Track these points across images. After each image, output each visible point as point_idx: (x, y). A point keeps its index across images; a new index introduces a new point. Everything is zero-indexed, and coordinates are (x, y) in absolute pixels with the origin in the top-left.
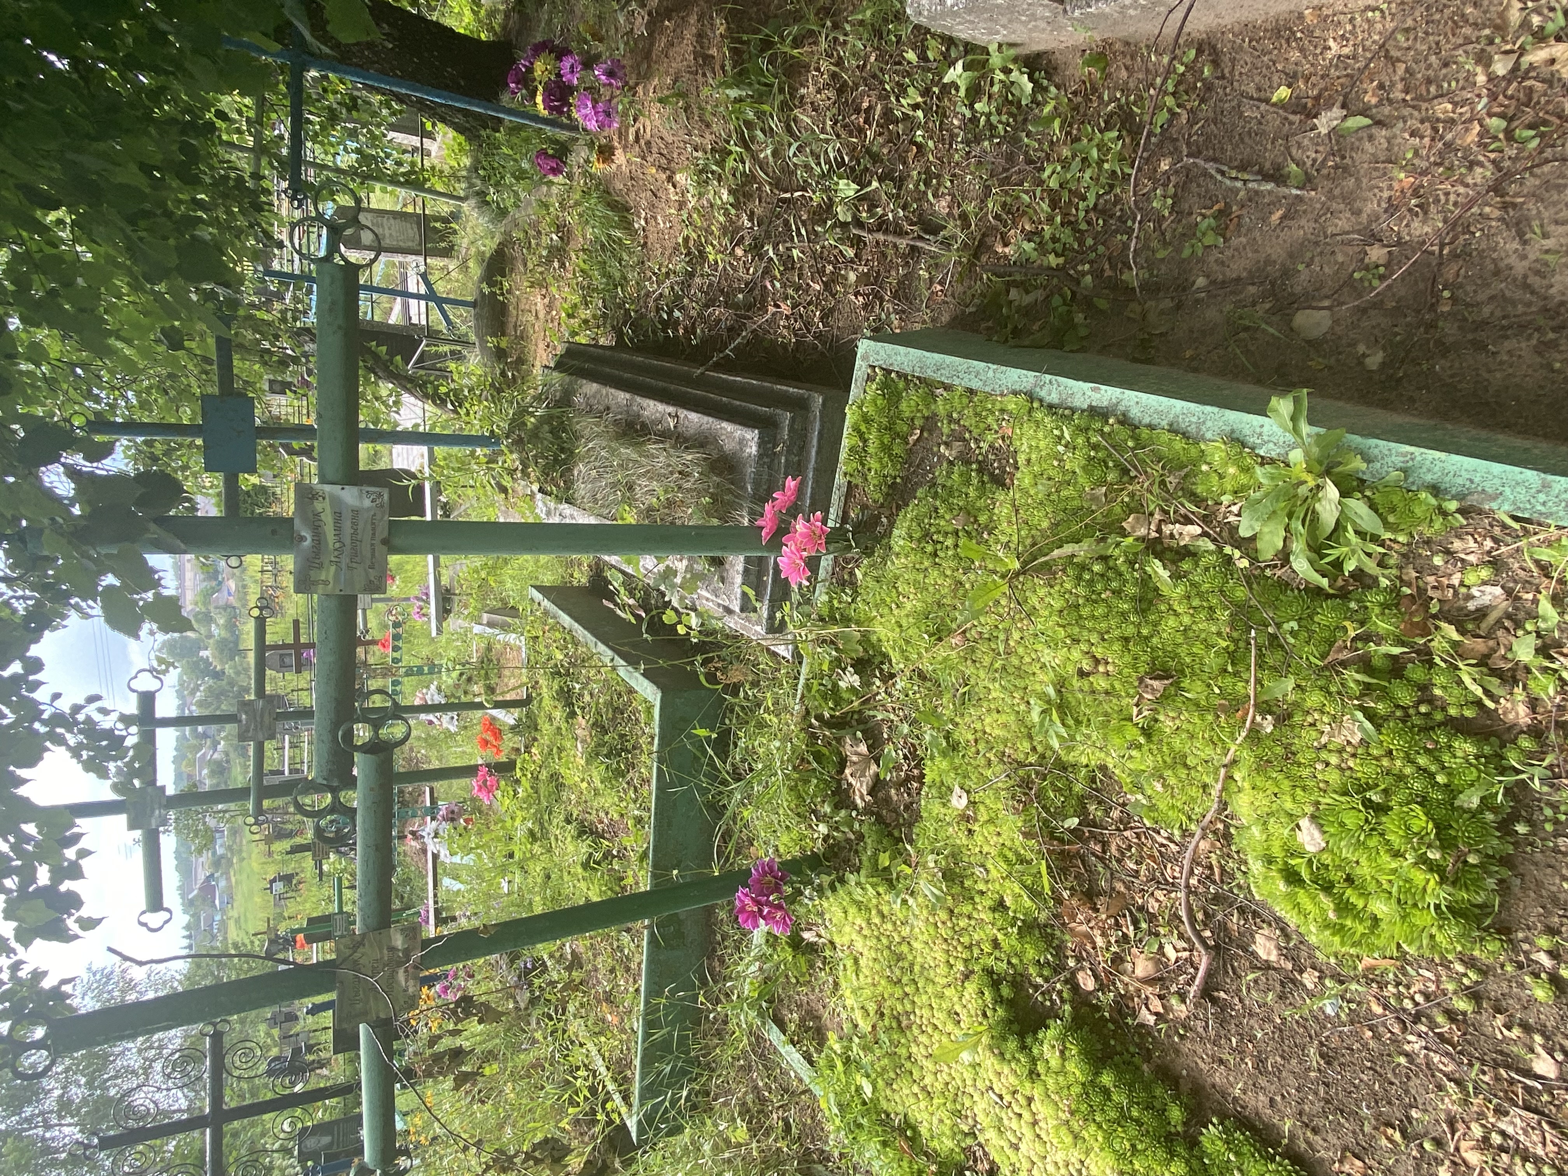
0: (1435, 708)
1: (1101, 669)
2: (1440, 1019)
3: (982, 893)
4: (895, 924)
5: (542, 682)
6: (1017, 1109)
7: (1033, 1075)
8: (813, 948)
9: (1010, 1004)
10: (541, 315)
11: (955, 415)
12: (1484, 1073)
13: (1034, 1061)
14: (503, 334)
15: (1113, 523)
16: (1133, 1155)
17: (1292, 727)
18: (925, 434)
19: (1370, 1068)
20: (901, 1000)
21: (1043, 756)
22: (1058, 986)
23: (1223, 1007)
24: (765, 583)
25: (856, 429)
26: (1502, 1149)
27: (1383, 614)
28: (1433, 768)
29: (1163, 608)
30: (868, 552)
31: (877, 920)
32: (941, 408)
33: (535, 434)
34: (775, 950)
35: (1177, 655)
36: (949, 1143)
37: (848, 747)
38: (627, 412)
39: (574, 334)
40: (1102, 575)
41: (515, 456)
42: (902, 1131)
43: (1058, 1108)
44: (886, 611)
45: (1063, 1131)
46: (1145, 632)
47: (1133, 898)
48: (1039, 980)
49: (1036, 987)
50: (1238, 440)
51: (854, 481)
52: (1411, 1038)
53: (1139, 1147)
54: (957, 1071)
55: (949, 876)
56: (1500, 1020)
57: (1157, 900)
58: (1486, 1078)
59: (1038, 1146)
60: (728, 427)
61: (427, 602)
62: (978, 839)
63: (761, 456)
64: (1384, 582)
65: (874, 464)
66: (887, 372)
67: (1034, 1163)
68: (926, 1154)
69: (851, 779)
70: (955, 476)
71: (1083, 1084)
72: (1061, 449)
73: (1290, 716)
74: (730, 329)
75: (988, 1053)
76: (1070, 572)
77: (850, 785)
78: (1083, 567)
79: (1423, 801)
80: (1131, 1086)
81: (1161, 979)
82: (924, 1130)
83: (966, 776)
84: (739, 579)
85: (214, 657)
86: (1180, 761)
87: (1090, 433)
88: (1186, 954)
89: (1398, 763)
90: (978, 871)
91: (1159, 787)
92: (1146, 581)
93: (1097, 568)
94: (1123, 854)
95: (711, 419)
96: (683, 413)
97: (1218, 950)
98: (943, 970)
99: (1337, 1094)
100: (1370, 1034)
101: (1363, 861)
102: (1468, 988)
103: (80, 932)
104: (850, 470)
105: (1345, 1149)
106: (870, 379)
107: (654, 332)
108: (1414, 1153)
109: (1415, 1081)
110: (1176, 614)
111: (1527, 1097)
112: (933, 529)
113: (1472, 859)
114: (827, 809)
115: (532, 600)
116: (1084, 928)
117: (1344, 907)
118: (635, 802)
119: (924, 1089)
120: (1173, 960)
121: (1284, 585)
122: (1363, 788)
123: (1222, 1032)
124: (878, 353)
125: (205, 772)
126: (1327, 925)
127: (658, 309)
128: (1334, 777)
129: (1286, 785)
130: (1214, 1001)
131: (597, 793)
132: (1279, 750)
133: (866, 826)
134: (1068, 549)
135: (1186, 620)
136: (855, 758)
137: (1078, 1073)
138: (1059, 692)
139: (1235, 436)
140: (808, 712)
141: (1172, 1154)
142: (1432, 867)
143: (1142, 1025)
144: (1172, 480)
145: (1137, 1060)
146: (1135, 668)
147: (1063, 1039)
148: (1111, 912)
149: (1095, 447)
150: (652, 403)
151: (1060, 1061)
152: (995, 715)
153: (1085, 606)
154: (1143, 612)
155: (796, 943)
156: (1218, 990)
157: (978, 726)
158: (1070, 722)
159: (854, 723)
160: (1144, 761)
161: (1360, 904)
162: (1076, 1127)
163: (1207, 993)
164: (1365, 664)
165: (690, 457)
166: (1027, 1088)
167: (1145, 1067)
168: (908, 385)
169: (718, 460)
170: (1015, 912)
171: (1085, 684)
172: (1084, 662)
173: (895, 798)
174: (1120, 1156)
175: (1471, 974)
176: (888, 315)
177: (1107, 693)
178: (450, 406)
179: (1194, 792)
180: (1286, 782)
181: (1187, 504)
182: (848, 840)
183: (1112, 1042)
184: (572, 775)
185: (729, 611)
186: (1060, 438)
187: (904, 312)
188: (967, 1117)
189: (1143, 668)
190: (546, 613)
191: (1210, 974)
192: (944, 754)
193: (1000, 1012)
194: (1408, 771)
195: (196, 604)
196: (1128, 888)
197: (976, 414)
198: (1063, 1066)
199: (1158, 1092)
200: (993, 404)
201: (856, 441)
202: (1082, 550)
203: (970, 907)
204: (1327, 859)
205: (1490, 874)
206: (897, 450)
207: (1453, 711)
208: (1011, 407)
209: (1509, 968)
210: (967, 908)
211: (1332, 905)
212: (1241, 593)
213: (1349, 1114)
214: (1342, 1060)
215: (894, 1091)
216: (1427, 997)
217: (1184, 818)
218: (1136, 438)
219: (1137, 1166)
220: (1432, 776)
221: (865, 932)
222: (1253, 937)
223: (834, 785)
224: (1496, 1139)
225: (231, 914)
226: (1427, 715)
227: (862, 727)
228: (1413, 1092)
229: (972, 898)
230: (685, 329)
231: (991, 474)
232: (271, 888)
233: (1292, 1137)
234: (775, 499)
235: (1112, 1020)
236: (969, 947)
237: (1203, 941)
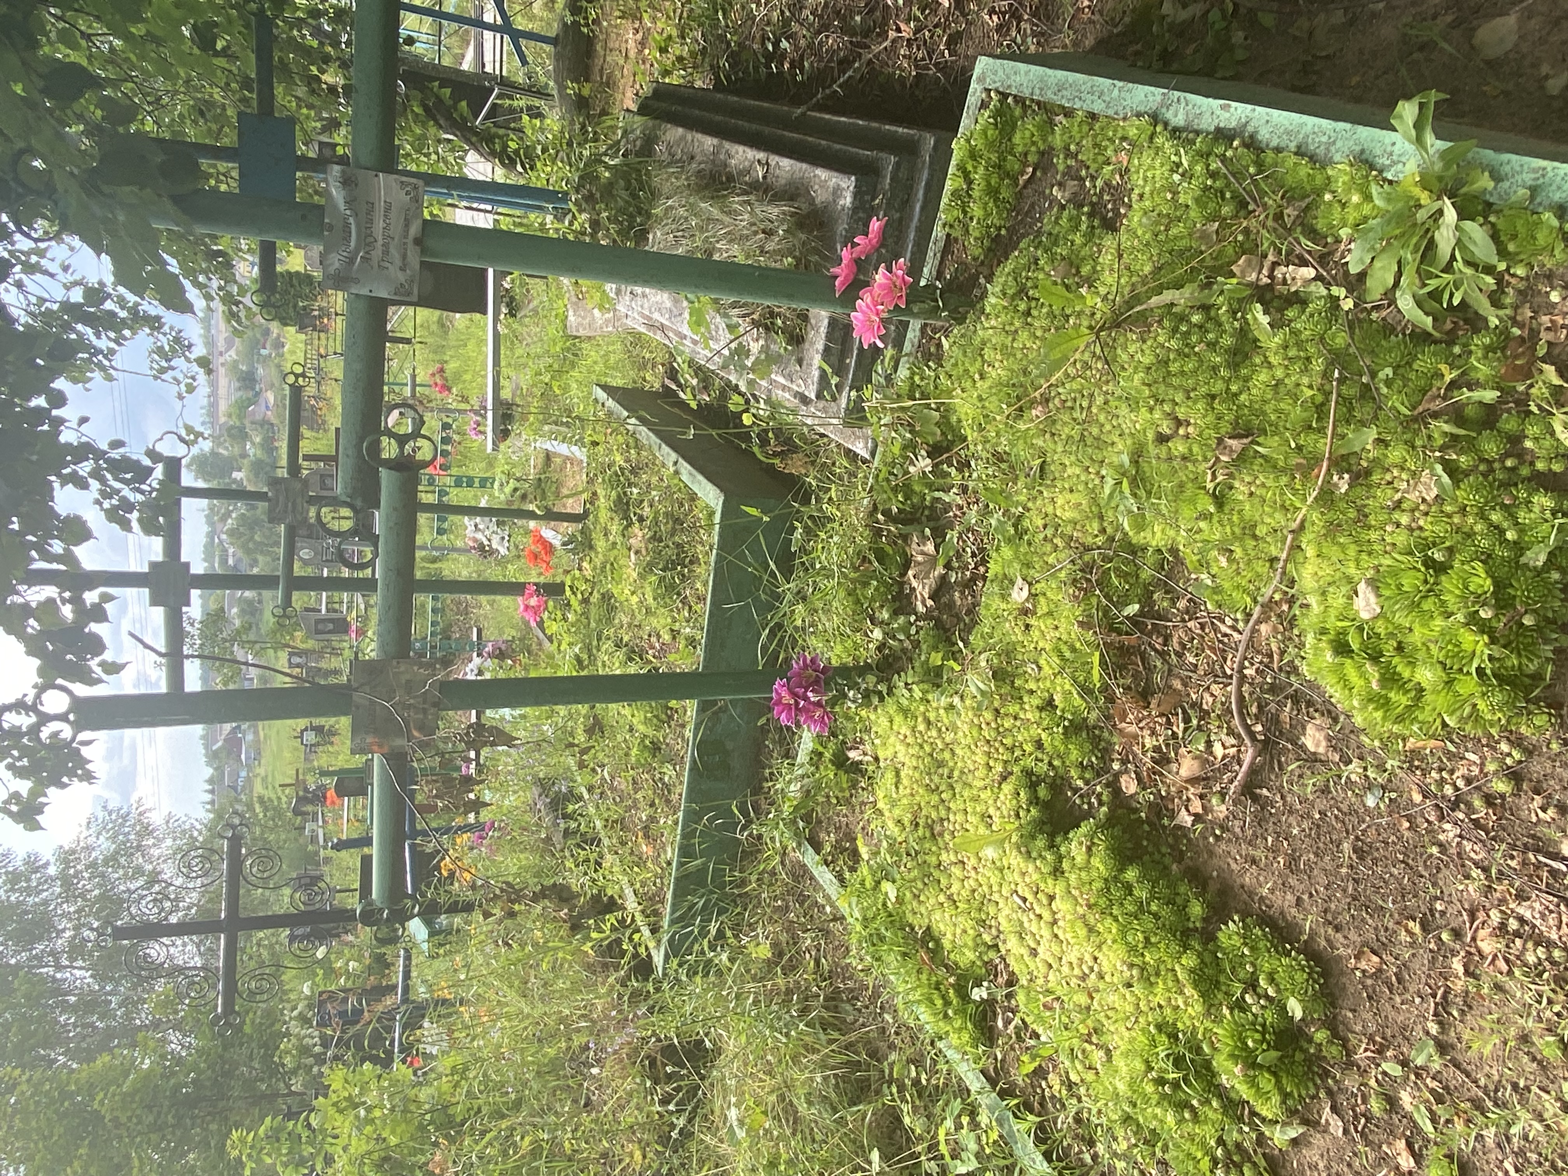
0: (1522, 462)
1: (1181, 431)
2: (1477, 803)
3: (1032, 692)
4: (940, 730)
5: (601, 492)
6: (1038, 912)
7: (1057, 872)
8: (856, 768)
9: (1045, 806)
10: (632, 54)
11: (1072, 147)
12: (1512, 857)
13: (1060, 858)
14: (587, 80)
15: (1221, 267)
16: (1145, 947)
17: (1369, 487)
18: (1038, 174)
19: (1403, 862)
20: (936, 807)
21: (1112, 539)
22: (1099, 789)
23: (1263, 804)
24: (849, 365)
25: (961, 168)
26: (1517, 934)
27: (1485, 357)
28: (1505, 525)
29: (1258, 360)
30: (961, 321)
31: (921, 727)
32: (1057, 139)
33: (608, 190)
34: (817, 768)
35: (1264, 413)
36: (971, 955)
37: (914, 546)
38: (713, 161)
39: (666, 73)
40: (1201, 327)
41: (584, 216)
42: (924, 943)
43: (1077, 903)
44: (968, 384)
45: (1079, 924)
46: (1234, 388)
47: (1188, 695)
48: (1080, 783)
49: (1076, 790)
50: (1366, 161)
51: (954, 234)
52: (1447, 826)
53: (1153, 940)
54: (984, 875)
55: (999, 675)
56: (1538, 800)
57: (1212, 695)
58: (1513, 864)
59: (1055, 948)
60: (822, 174)
61: (484, 417)
62: (1035, 634)
63: (855, 209)
64: (1494, 321)
65: (976, 210)
66: (1004, 96)
67: (1050, 966)
68: (946, 966)
69: (915, 584)
70: (1064, 222)
71: (1106, 880)
72: (1176, 177)
73: (1368, 473)
74: (840, 62)
75: (1014, 853)
76: (1166, 323)
77: (913, 590)
78: (1182, 318)
79: (1487, 558)
80: (1155, 883)
81: (1206, 779)
82: (946, 944)
83: (1028, 565)
84: (817, 360)
85: (249, 480)
86: (1249, 530)
87: (1211, 158)
88: (1232, 751)
89: (1470, 520)
90: (1030, 668)
91: (1223, 562)
92: (1244, 333)
93: (1196, 318)
94: (1184, 646)
95: (804, 166)
96: (774, 159)
97: (1266, 747)
98: (981, 772)
99: (1365, 890)
100: (1407, 825)
101: (1416, 627)
102: (1509, 768)
103: (104, 677)
104: (950, 219)
105: (1365, 944)
106: (984, 105)
107: (756, 68)
108: (1432, 946)
109: (1445, 872)
110: (1270, 366)
111: (1551, 881)
112: (1029, 284)
113: (1528, 621)
114: (885, 615)
115: (596, 400)
116: (1133, 729)
117: (1390, 678)
118: (688, 621)
119: (950, 898)
120: (1220, 757)
121: (1388, 329)
122: (1426, 545)
123: (1259, 832)
124: (995, 73)
125: (235, 610)
126: (1371, 698)
127: (764, 38)
128: (1401, 538)
129: (1352, 550)
130: (1255, 798)
131: (648, 611)
132: (1352, 514)
133: (925, 631)
134: (1168, 296)
135: (1279, 373)
136: (920, 558)
137: (1102, 868)
138: (1135, 462)
139: (1364, 157)
140: (875, 508)
141: (1186, 947)
142: (1484, 628)
143: (1180, 827)
144: (1290, 212)
145: (1167, 860)
146: (1217, 428)
147: (1091, 836)
148: (1162, 709)
149: (1214, 175)
150: (741, 148)
151: (1085, 857)
152: (1069, 496)
153: (1175, 360)
154: (1234, 366)
155: (841, 762)
156: (1261, 788)
157: (1050, 509)
158: (1142, 493)
159: (924, 519)
160: (1213, 532)
161: (1406, 674)
162: (1092, 921)
163: (1249, 789)
164: (1457, 415)
165: (776, 211)
166: (1049, 886)
167: (1174, 867)
168: (1025, 112)
169: (808, 216)
170: (1063, 711)
171: (1163, 452)
172: (1165, 423)
173: (959, 603)
174: (1132, 949)
175: (1514, 753)
176: (1024, 37)
177: (1184, 458)
178: (519, 168)
179: (1262, 568)
180: (1353, 546)
181: (1303, 240)
182: (904, 650)
183: (1145, 843)
184: (623, 591)
185: (804, 400)
186: (1179, 165)
187: (1043, 34)
188: (990, 927)
189: (1225, 428)
190: (610, 413)
191: (1253, 771)
192: (1009, 541)
193: (1033, 811)
194: (1478, 528)
195: (230, 416)
196: (1185, 685)
197: (1096, 145)
198: (1089, 862)
199: (1182, 889)
200: (1115, 131)
201: (961, 183)
202: (1181, 297)
203: (1017, 707)
204: (1381, 628)
205: (1547, 641)
206: (1005, 194)
207: (1540, 466)
208: (1133, 132)
209: (1554, 746)
210: (1013, 708)
211: (1377, 675)
212: (1341, 339)
213: (1374, 910)
214: (1376, 854)
215: (920, 902)
216: (1469, 781)
217: (1248, 600)
218: (1260, 166)
219: (1148, 958)
220: (1502, 532)
221: (910, 740)
222: (1304, 728)
223: (895, 589)
224: (1513, 924)
225: (258, 771)
226: (1513, 469)
227: (932, 524)
228: (1441, 883)
229: (1021, 698)
230: (792, 64)
231: (1104, 219)
232: (302, 737)
233: (1313, 934)
234: (854, 245)
235: (1148, 821)
236: (1012, 750)
237: (1252, 735)
